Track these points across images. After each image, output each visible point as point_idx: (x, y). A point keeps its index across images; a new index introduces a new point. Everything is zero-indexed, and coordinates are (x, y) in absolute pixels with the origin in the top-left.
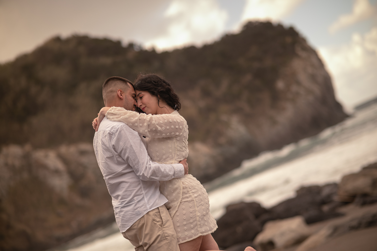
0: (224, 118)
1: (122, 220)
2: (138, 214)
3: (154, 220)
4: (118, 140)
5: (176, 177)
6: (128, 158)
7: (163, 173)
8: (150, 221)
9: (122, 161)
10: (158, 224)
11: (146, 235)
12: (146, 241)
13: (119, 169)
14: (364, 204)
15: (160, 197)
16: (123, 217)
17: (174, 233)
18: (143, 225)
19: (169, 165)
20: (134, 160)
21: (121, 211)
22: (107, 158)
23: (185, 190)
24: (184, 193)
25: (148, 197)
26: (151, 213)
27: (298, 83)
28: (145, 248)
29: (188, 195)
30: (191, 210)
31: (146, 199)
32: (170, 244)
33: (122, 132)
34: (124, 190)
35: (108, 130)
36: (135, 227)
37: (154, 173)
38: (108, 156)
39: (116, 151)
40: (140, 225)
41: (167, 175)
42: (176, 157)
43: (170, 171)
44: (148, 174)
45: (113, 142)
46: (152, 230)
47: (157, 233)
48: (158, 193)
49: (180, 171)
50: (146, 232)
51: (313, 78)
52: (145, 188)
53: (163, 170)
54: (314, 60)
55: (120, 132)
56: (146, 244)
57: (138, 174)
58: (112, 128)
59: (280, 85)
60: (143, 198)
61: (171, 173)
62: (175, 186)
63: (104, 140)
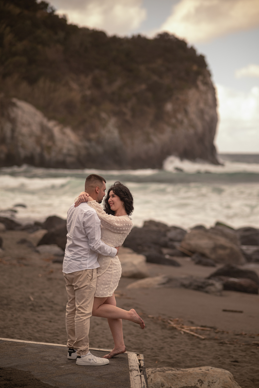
0: (104, 115)
1: (69, 266)
2: (80, 268)
3: (88, 275)
4: (88, 220)
5: (111, 256)
6: (89, 233)
7: (105, 250)
8: (86, 274)
9: (84, 233)
10: (89, 278)
11: (79, 282)
12: (78, 285)
13: (80, 236)
14: (199, 263)
15: (96, 262)
16: (70, 265)
17: (95, 287)
18: (81, 275)
19: (110, 247)
20: (92, 236)
21: (70, 261)
22: (76, 227)
23: (111, 266)
24: (109, 267)
25: (90, 260)
26: (88, 271)
27: (186, 112)
28: (75, 288)
29: (111, 270)
30: (109, 279)
31: (88, 261)
32: (90, 292)
33: (93, 217)
34: (78, 250)
35: (85, 211)
36: (75, 274)
37: (100, 249)
38: (77, 226)
39: (84, 226)
40: (79, 274)
41: (106, 253)
42: (115, 244)
43: (109, 251)
44: (96, 247)
45: (85, 220)
46: (84, 280)
47: (86, 283)
48: (96, 260)
49: (114, 254)
50: (80, 280)
51: (202, 113)
52: (90, 254)
53: (105, 249)
54: (210, 96)
55: (92, 216)
56: (76, 286)
57: (90, 245)
58: (88, 211)
59: (169, 107)
60: (87, 260)
61: (109, 253)
62: (107, 261)
63: (80, 215)
